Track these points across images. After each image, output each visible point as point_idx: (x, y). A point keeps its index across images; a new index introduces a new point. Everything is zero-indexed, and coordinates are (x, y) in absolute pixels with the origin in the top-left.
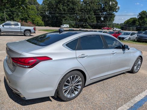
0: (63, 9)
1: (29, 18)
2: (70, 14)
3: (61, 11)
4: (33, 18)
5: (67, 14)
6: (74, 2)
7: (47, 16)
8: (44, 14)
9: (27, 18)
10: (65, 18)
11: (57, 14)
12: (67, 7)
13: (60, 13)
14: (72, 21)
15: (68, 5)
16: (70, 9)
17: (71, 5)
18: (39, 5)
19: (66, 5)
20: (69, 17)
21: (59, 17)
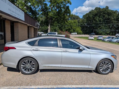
0: (99, 20)
1: (72, 29)
2: (105, 24)
3: (97, 21)
4: (74, 29)
5: (102, 24)
6: (110, 13)
7: (86, 26)
8: (83, 25)
9: (70, 29)
10: (100, 28)
11: (93, 25)
12: (103, 18)
13: (96, 24)
14: (107, 29)
15: (104, 16)
16: (106, 19)
17: (106, 16)
18: (80, 19)
19: (102, 17)
20: (104, 26)
21: (95, 27)
